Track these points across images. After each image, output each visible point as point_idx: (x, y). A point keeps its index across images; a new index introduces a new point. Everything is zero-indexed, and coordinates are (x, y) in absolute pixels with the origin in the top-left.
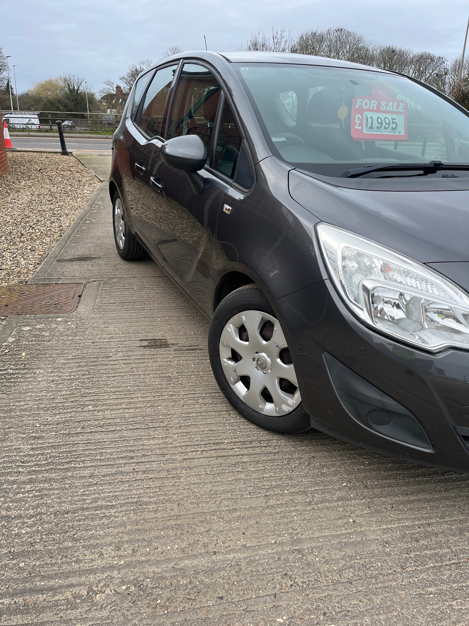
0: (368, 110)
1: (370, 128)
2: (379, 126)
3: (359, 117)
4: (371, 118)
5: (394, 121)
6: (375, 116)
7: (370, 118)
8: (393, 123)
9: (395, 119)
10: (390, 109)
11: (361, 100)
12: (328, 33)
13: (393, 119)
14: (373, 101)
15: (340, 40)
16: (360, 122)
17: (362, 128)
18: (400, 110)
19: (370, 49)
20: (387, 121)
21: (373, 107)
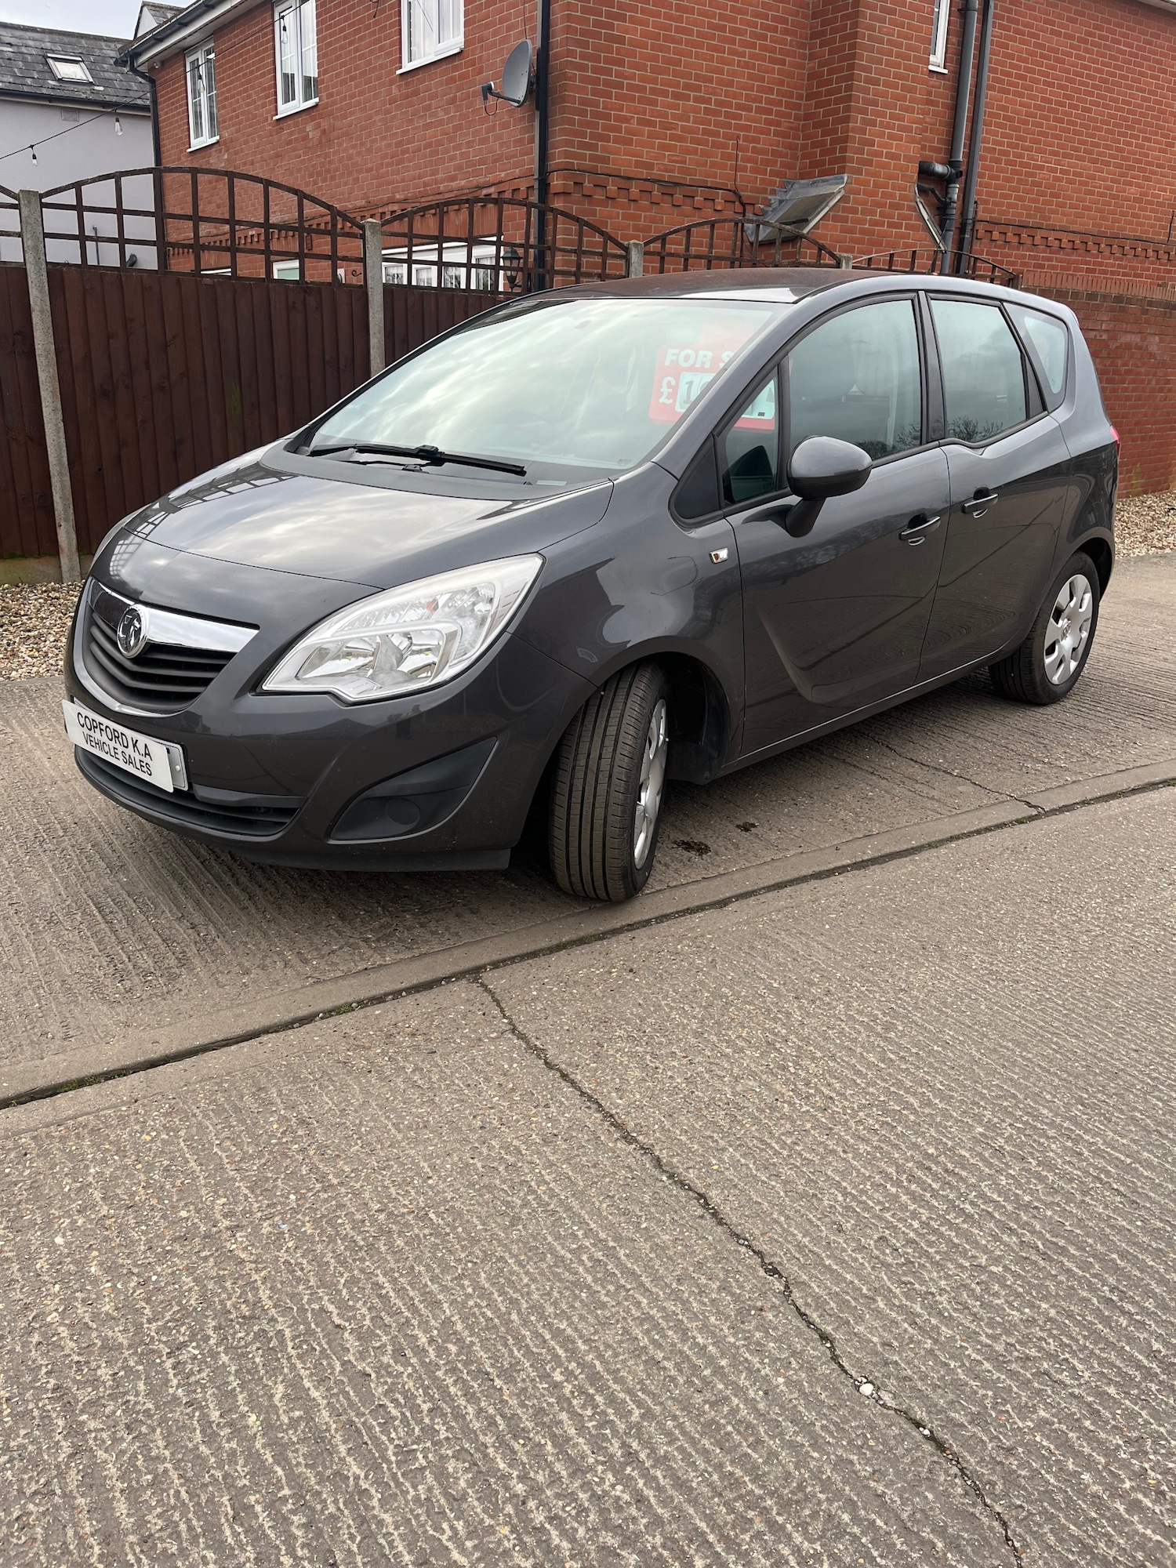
3: (668, 384)
11: (677, 351)
14: (701, 353)
16: (670, 390)
17: (675, 402)
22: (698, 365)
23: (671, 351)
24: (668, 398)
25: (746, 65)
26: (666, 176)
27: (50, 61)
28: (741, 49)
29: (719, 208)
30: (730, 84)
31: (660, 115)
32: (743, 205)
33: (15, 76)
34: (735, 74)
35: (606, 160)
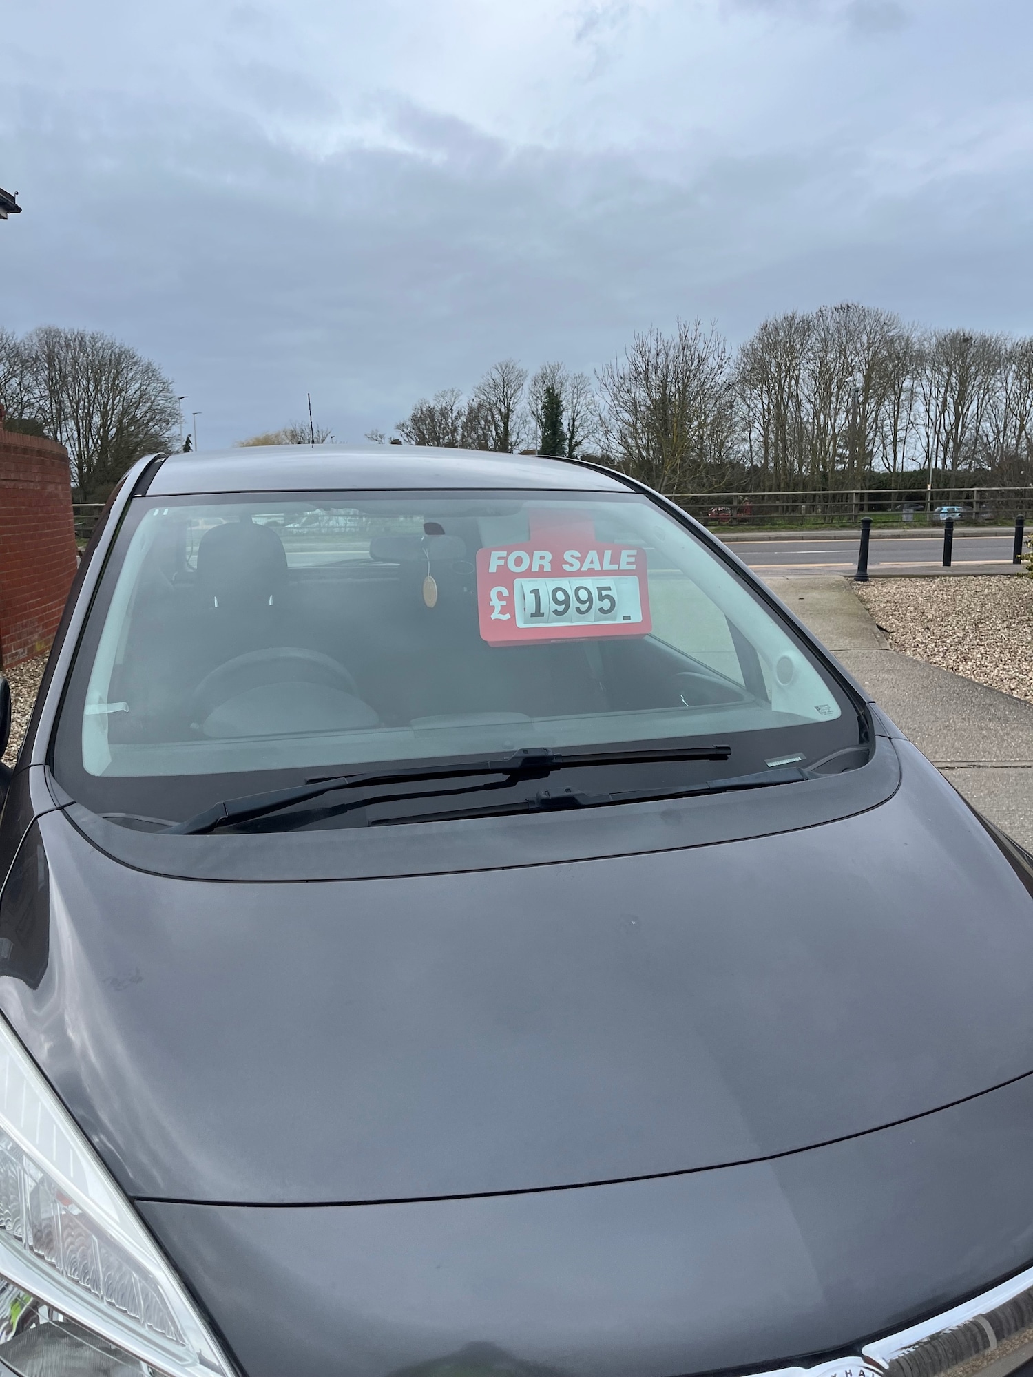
0: (528, 574)
1: (532, 615)
2: (561, 608)
3: (500, 595)
4: (536, 592)
5: (604, 593)
6: (546, 586)
7: (531, 592)
8: (601, 598)
9: (609, 588)
10: (592, 566)
11: (504, 554)
12: (821, 314)
13: (600, 589)
14: (537, 554)
15: (846, 327)
16: (504, 603)
17: (513, 616)
18: (624, 566)
19: (915, 340)
20: (583, 595)
21: (541, 567)
22: (535, 569)
23: (495, 555)
24: (503, 612)
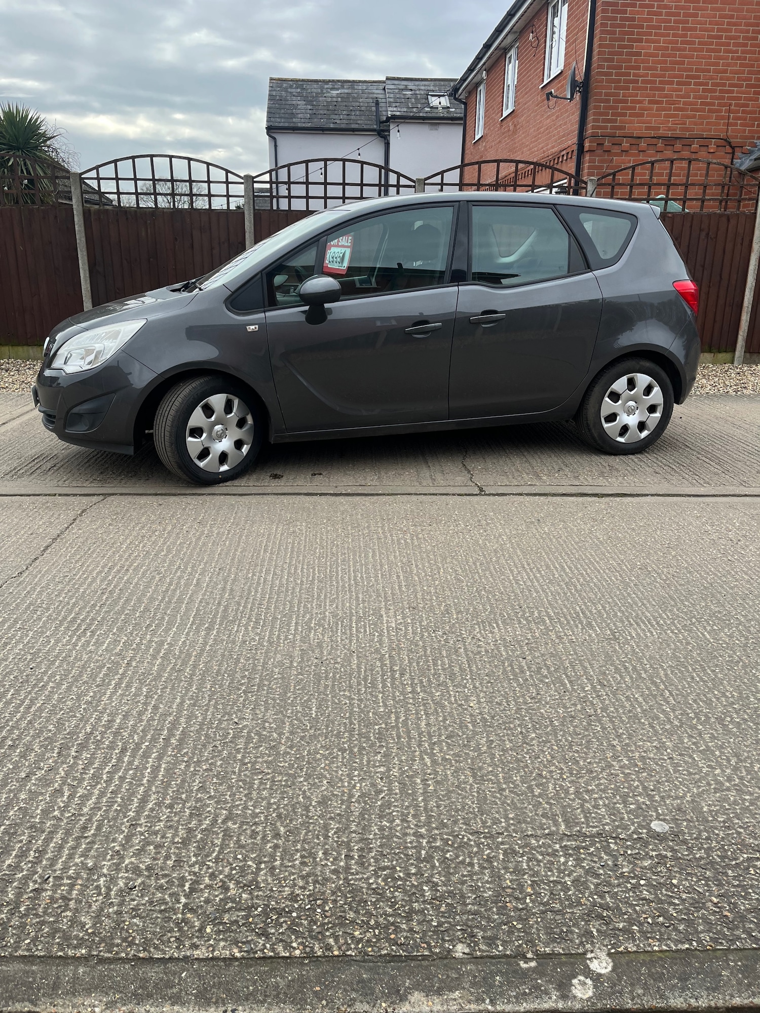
25: (739, 58)
26: (670, 134)
27: (429, 97)
28: (734, 49)
29: (712, 151)
30: (725, 71)
31: (666, 96)
32: (733, 148)
33: (408, 108)
34: (728, 65)
35: (624, 128)
